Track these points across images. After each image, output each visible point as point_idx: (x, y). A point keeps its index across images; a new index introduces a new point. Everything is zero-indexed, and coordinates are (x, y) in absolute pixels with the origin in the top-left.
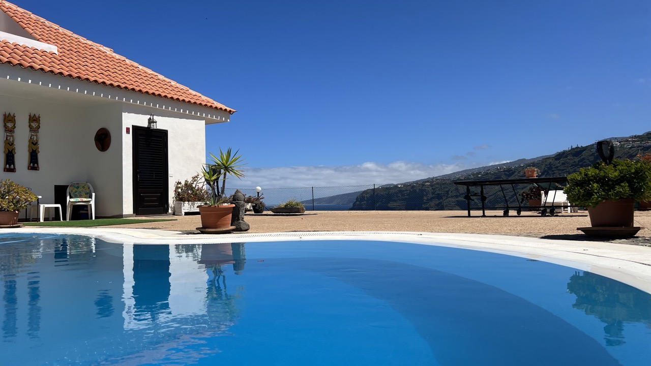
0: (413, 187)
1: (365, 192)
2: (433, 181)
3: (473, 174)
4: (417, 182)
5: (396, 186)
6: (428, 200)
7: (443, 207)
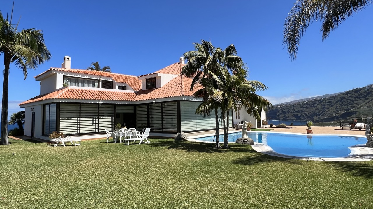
2: (281, 106)
3: (302, 102)
7: (286, 117)
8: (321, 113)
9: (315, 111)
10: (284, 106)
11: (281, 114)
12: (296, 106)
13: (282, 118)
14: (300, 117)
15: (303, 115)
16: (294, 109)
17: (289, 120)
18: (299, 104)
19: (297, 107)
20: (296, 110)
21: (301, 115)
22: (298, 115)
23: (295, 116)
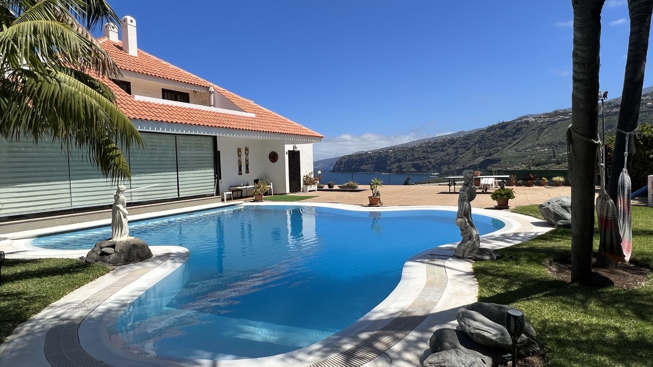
0: (380, 153)
1: (343, 158)
2: (395, 149)
3: (425, 143)
4: (382, 150)
5: (367, 153)
6: (391, 163)
7: (402, 169)
8: (452, 161)
9: (444, 158)
10: (398, 151)
11: (393, 163)
12: (416, 149)
13: (395, 170)
14: (422, 167)
15: (427, 163)
16: (413, 155)
17: (406, 172)
18: (420, 147)
19: (418, 151)
20: (416, 156)
21: (423, 165)
22: (419, 164)
23: (414, 166)
